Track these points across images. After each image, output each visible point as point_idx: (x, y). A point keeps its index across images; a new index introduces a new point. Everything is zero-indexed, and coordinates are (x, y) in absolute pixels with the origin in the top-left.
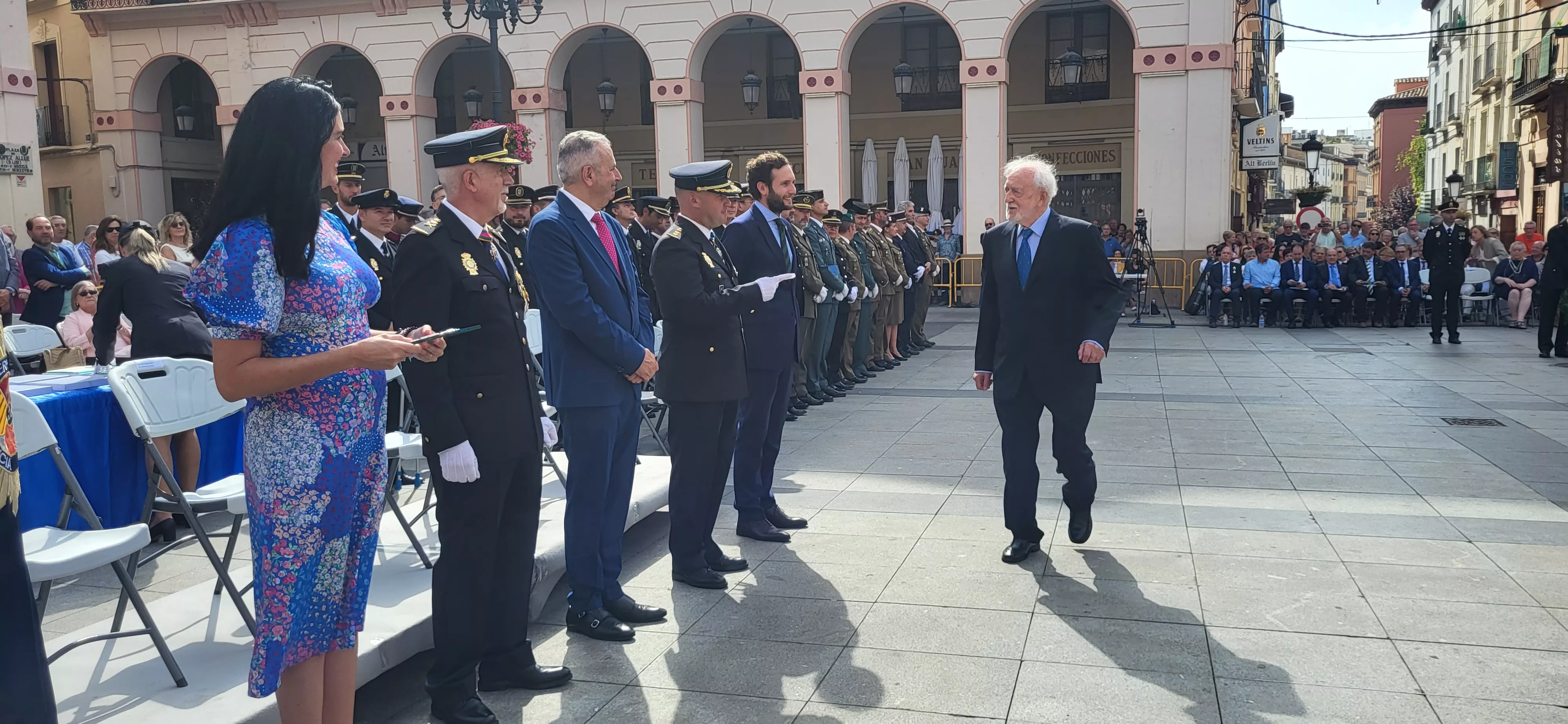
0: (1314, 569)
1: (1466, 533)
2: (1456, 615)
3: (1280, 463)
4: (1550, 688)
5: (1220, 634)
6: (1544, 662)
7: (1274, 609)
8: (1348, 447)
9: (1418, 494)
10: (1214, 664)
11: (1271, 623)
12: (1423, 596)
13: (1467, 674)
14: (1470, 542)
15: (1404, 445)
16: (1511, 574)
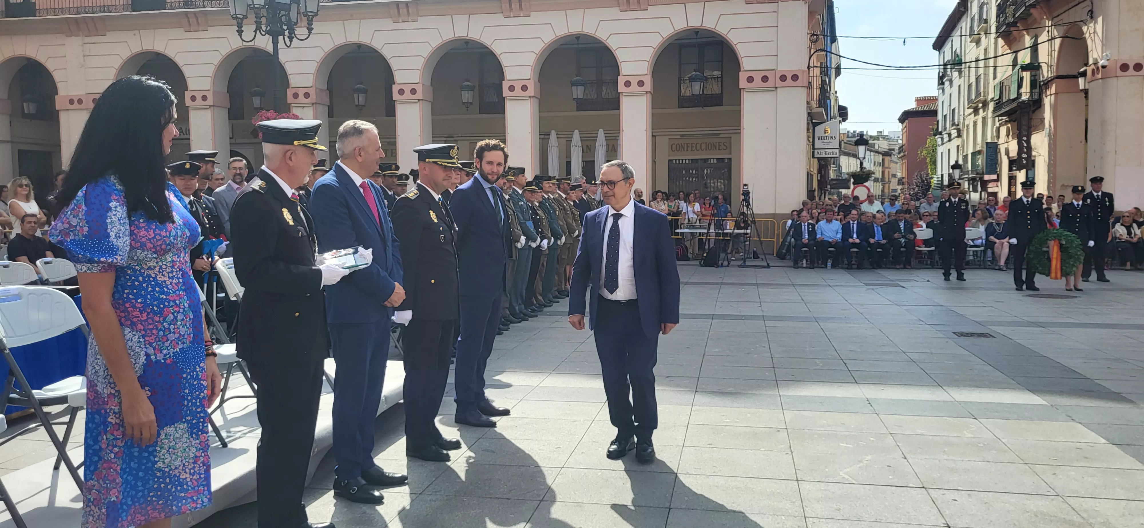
0: (872, 439)
1: (972, 413)
2: (968, 470)
3: (845, 364)
4: (1033, 520)
5: (808, 486)
6: (1028, 502)
7: (845, 468)
8: (891, 352)
9: (939, 385)
10: (805, 508)
11: (844, 478)
12: (945, 457)
13: (977, 511)
14: (975, 419)
15: (928, 351)
16: (1003, 441)
